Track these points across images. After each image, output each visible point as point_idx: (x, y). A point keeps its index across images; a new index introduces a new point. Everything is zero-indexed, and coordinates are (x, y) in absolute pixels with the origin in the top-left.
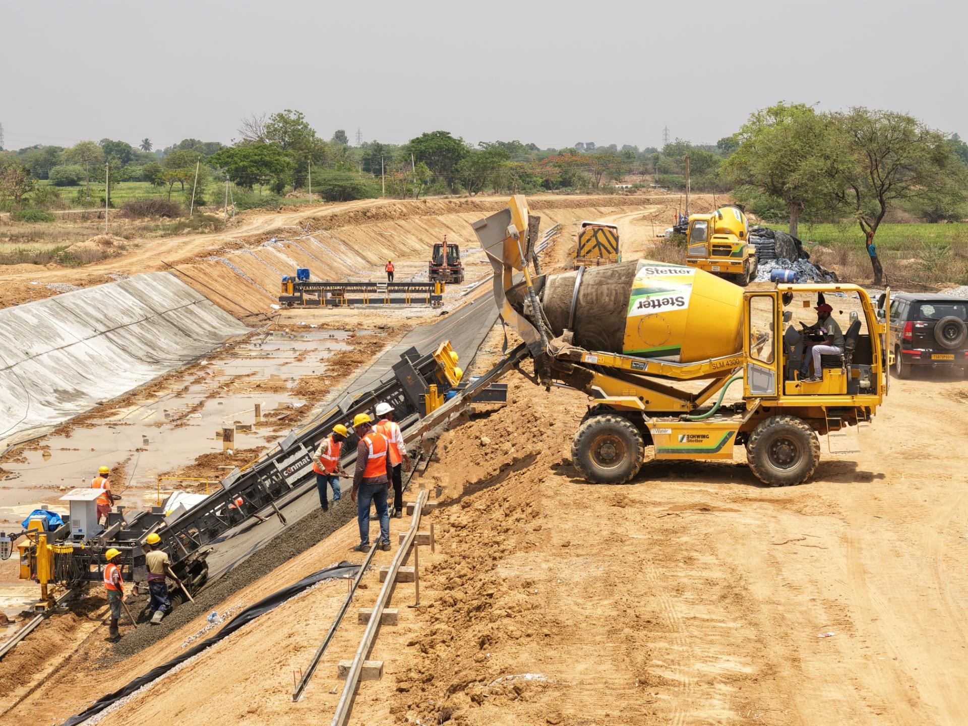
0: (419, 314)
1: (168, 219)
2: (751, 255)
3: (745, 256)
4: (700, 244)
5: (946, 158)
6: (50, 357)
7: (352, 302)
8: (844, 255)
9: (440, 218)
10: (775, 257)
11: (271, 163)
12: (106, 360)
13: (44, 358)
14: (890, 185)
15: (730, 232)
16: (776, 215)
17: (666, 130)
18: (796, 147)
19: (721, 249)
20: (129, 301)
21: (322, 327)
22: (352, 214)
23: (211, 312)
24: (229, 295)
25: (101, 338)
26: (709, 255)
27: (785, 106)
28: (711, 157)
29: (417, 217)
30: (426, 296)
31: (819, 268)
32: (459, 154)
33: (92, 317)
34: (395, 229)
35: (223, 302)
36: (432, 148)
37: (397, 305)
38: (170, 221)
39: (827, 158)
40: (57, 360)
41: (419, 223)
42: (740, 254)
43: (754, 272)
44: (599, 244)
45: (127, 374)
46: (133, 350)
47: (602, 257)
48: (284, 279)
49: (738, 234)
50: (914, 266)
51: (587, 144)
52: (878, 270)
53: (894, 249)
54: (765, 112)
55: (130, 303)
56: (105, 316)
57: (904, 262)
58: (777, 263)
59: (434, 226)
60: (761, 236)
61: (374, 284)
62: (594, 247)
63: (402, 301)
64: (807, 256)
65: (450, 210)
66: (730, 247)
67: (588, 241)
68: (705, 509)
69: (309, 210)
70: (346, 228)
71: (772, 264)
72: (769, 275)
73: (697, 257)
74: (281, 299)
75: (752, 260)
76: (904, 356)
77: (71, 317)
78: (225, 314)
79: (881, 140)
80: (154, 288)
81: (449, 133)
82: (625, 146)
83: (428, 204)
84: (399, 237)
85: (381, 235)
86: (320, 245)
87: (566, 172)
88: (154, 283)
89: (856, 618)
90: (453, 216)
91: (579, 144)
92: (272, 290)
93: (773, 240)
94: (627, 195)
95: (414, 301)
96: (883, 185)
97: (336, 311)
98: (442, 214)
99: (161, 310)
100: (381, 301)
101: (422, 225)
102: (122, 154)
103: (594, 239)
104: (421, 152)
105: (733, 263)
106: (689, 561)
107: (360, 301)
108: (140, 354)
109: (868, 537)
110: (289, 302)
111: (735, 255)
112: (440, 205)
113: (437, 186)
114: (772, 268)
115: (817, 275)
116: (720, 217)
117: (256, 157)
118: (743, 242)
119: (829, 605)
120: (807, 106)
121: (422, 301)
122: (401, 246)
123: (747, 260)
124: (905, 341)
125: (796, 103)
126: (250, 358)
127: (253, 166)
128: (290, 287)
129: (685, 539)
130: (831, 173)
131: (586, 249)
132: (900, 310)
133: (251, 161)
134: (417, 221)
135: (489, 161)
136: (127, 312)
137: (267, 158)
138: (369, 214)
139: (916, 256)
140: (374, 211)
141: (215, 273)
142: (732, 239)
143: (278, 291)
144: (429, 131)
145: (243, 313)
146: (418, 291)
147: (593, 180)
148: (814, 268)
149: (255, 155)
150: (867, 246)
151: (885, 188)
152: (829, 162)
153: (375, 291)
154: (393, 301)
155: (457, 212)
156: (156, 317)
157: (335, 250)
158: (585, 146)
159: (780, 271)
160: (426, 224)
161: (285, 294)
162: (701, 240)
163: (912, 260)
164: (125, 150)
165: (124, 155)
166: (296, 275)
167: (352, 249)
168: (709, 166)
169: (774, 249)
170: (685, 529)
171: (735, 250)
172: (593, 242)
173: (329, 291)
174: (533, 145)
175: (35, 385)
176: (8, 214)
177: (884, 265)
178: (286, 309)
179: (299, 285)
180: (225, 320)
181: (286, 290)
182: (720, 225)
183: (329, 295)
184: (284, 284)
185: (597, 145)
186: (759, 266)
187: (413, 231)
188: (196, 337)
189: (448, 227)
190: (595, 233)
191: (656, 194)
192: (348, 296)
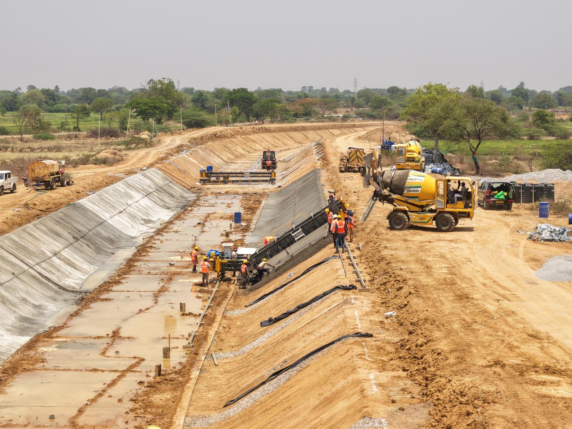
0: (267, 187)
1: (115, 138)
2: (423, 162)
3: (421, 162)
4: (401, 157)
5: (507, 118)
6: (135, 205)
7: (233, 182)
8: (462, 159)
9: (250, 137)
10: (433, 162)
11: (159, 107)
12: (152, 207)
13: (132, 205)
14: (483, 130)
15: (414, 152)
16: (425, 136)
17: (355, 79)
18: (442, 115)
19: (411, 159)
20: (148, 182)
21: (227, 193)
22: (209, 136)
23: (177, 186)
24: (180, 179)
25: (146, 197)
26: (406, 162)
27: (432, 84)
28: (386, 100)
29: (239, 136)
30: (268, 178)
31: (452, 167)
32: (252, 100)
33: (140, 189)
34: (230, 143)
35: (179, 182)
36: (238, 97)
37: (254, 183)
38: (116, 139)
39: (455, 119)
40: (137, 207)
41: (241, 139)
42: (419, 161)
43: (424, 169)
44: (357, 157)
45: (161, 213)
46: (157, 202)
47: (359, 162)
48: (201, 171)
49: (418, 153)
50: (495, 164)
51: (309, 87)
52: (477, 167)
53: (485, 155)
54: (422, 87)
55: (149, 183)
56: (143, 188)
57: (490, 162)
58: (434, 165)
59: (248, 141)
60: (427, 153)
61: (244, 173)
62: (356, 158)
63: (257, 181)
64: (446, 161)
65: (254, 132)
66: (414, 158)
67: (353, 155)
68: (430, 242)
69: (187, 134)
70: (210, 143)
71: (432, 165)
72: (431, 170)
73: (400, 163)
74: (201, 180)
75: (423, 164)
76: (487, 202)
77: (133, 189)
78: (183, 188)
79: (479, 111)
80: (155, 176)
81: (247, 89)
82: (331, 88)
83: (243, 129)
84: (233, 147)
85: (225, 147)
86: (203, 153)
87: (306, 108)
88: (153, 174)
89: (473, 260)
90: (256, 136)
91: (304, 87)
92: (193, 176)
93: (432, 155)
94: (342, 122)
95: (263, 181)
96: (480, 130)
97: (227, 186)
98: (250, 135)
99: (161, 186)
100: (247, 181)
101: (242, 140)
102: (50, 96)
103: (355, 155)
104: (232, 99)
105: (416, 165)
106: (429, 251)
107: (238, 181)
108: (162, 205)
109: (475, 247)
110: (204, 182)
111: (416, 162)
112: (249, 130)
113: (240, 118)
114: (432, 167)
115: (451, 170)
116: (410, 145)
117: (152, 104)
118: (420, 156)
119: (466, 258)
120: (443, 85)
121: (266, 181)
122: (235, 152)
123: (421, 164)
124: (487, 197)
125: (437, 83)
126: (205, 206)
127: (150, 109)
128: (204, 174)
129: (426, 247)
130: (457, 126)
131: (352, 159)
132: (485, 186)
133: (149, 106)
134: (240, 138)
135: (270, 105)
136: (149, 186)
137: (157, 105)
138: (217, 136)
139: (496, 159)
140: (219, 134)
141: (171, 168)
142: (415, 155)
143: (199, 177)
144: (236, 88)
145: (189, 187)
146: (264, 176)
147: (321, 112)
148: (450, 167)
149: (151, 103)
150: (473, 157)
151: (481, 132)
152: (456, 121)
153: (244, 176)
154: (253, 181)
155: (258, 133)
156: (160, 189)
157: (209, 155)
158: (307, 88)
159: (435, 168)
160: (244, 140)
161: (202, 178)
162: (402, 155)
163: (494, 161)
164: (51, 94)
165: (51, 96)
166: (206, 169)
167: (216, 155)
168: (385, 105)
169: (432, 158)
170: (426, 246)
171: (417, 159)
172: (355, 156)
173: (222, 176)
174: (281, 89)
175: (135, 217)
176: (32, 136)
177: (480, 164)
178: (203, 185)
179: (208, 173)
180: (183, 190)
181: (202, 176)
182: (410, 148)
183: (222, 179)
184: (201, 173)
185: (314, 89)
186: (426, 166)
187: (239, 144)
188: (177, 198)
189: (255, 141)
190: (356, 152)
191: (358, 121)
192: (231, 179)
